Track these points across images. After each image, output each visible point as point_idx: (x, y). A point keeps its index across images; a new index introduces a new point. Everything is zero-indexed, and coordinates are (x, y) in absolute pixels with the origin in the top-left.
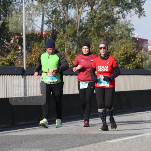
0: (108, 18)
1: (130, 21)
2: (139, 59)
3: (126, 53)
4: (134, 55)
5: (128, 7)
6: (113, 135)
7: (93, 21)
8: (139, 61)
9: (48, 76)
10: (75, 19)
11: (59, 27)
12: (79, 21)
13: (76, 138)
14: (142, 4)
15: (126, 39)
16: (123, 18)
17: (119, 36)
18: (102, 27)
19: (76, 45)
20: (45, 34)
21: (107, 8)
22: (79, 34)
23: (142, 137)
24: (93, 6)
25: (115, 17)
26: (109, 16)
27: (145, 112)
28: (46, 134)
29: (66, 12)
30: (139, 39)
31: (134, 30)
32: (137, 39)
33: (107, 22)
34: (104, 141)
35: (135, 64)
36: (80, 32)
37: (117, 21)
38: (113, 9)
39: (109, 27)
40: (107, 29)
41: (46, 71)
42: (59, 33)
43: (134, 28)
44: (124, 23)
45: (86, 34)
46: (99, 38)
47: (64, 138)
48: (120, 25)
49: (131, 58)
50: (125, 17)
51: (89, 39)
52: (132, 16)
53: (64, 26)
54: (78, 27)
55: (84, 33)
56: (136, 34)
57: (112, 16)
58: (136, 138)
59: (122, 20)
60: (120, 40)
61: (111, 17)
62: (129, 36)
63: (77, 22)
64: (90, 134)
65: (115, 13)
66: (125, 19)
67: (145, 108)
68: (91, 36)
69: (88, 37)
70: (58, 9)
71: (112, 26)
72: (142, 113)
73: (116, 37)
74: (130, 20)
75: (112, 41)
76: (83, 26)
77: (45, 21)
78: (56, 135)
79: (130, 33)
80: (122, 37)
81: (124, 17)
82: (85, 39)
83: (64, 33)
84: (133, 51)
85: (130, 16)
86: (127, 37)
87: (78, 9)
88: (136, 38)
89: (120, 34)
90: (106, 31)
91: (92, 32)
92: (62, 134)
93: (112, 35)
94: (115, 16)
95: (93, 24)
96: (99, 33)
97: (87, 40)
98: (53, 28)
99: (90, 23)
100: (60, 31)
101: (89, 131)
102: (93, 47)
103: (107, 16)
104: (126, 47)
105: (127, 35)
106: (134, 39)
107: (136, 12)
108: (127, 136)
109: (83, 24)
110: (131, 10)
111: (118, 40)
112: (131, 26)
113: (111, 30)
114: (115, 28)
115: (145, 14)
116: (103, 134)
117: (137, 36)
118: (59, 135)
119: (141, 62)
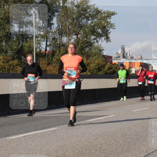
0: (87, 42)
1: (101, 44)
2: (106, 68)
3: (99, 65)
5: (100, 36)
6: (90, 116)
7: (78, 45)
10: (67, 44)
11: (57, 49)
14: (108, 34)
17: (94, 54)
18: (83, 48)
21: (86, 37)
23: (108, 117)
24: (78, 35)
25: (92, 42)
29: (61, 39)
32: (106, 56)
33: (87, 45)
34: (85, 120)
35: (104, 71)
37: (93, 44)
38: (90, 37)
39: (88, 48)
42: (56, 52)
43: (103, 49)
44: (98, 46)
48: (95, 47)
49: (102, 67)
52: (103, 41)
53: (60, 48)
56: (105, 53)
57: (90, 42)
58: (105, 118)
59: (96, 44)
60: (95, 57)
62: (100, 54)
65: (92, 40)
67: (110, 99)
70: (56, 37)
71: (90, 47)
73: (92, 54)
75: (90, 57)
79: (101, 52)
81: (97, 42)
83: (60, 52)
84: (103, 63)
85: (101, 41)
87: (68, 37)
90: (86, 51)
93: (90, 53)
96: (82, 52)
98: (53, 49)
100: (57, 51)
106: (103, 56)
107: (105, 39)
108: (99, 117)
110: (102, 38)
111: (93, 56)
112: (101, 48)
113: (89, 50)
114: (92, 49)
115: (110, 40)
116: (84, 116)
119: (108, 70)
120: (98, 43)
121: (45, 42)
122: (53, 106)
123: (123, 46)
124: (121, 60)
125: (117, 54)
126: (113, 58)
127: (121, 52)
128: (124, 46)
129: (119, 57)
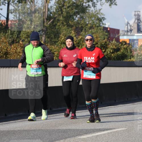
0: (77, 6)
1: (100, 10)
2: (110, 50)
3: (97, 43)
4: (105, 45)
6: (84, 130)
7: (61, 10)
8: (110, 52)
9: (33, 69)
12: (47, 10)
13: (45, 134)
15: (97, 29)
16: (93, 7)
17: (89, 25)
18: (71, 16)
19: (44, 36)
20: (10, 24)
22: (47, 24)
23: (114, 132)
25: (85, 6)
26: (79, 4)
27: (117, 106)
28: (13, 130)
29: (33, 0)
30: (110, 28)
31: (105, 20)
32: (109, 29)
33: (76, 11)
34: (75, 136)
35: (107, 55)
36: (48, 22)
37: (87, 10)
39: (78, 16)
40: (77, 19)
41: (30, 64)
43: (104, 18)
44: (95, 12)
45: (54, 24)
46: (68, 27)
47: (32, 134)
48: (90, 14)
49: (102, 48)
50: (96, 6)
51: (58, 29)
52: (103, 4)
54: (46, 16)
55: (53, 22)
56: (107, 24)
57: (82, 5)
58: (108, 133)
59: (92, 8)
60: (90, 30)
61: (80, 5)
62: (100, 26)
63: (44, 11)
64: (60, 129)
66: (95, 8)
67: (117, 101)
68: (59, 25)
69: (57, 27)
71: (82, 15)
72: (114, 107)
73: (86, 26)
74: (101, 8)
75: (82, 31)
76: (51, 15)
77: (10, 10)
78: (24, 130)
79: (101, 22)
80: (92, 26)
81: (94, 5)
82: (53, 28)
84: (104, 41)
85: (101, 5)
86: (98, 27)
88: (107, 28)
89: (90, 24)
90: (75, 21)
91: (61, 21)
92: (30, 130)
93: (82, 24)
94: (84, 4)
95: (62, 13)
96: (69, 22)
97: (55, 30)
99: (59, 13)
101: (59, 126)
102: (62, 38)
103: (76, 4)
104: (97, 37)
105: (98, 25)
106: (105, 29)
107: (107, 1)
108: (99, 131)
109: (51, 13)
111: (88, 30)
112: (101, 15)
113: (81, 19)
114: (85, 18)
115: (116, 2)
116: (73, 129)
117: (108, 26)
118: (27, 130)
119: (113, 53)
120: (94, 7)
121: (7, 5)
122: (21, 114)
123: (138, 11)
124: (134, 35)
125: (127, 25)
126: (121, 32)
127: (135, 22)
128: (139, 13)
129: (131, 30)
